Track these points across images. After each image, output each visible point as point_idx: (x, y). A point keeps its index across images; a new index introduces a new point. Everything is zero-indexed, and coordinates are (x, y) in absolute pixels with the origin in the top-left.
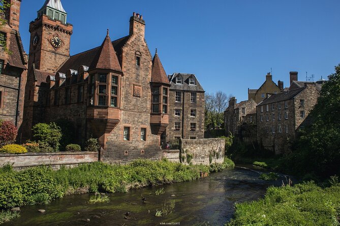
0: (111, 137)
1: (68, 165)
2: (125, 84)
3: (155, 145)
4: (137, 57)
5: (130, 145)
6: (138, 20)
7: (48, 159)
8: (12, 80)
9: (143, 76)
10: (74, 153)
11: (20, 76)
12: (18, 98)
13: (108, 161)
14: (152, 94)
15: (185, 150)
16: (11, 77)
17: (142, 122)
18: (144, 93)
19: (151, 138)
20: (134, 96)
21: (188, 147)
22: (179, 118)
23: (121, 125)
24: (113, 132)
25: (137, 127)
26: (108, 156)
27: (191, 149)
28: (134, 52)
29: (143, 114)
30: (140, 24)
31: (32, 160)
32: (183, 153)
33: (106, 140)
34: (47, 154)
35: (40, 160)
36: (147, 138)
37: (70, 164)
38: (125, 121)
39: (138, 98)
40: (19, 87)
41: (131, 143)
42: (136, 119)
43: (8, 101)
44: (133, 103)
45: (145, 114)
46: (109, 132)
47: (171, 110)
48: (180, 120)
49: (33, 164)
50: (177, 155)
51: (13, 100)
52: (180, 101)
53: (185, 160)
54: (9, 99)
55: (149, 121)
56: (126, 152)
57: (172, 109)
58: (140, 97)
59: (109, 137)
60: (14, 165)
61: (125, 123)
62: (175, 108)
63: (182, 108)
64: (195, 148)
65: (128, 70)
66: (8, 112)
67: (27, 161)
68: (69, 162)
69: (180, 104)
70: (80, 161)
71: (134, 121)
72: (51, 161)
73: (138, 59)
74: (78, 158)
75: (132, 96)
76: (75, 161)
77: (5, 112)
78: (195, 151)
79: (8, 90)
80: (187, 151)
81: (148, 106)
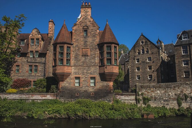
0: (64, 84)
1: (36, 100)
2: (75, 50)
3: (105, 89)
4: (85, 30)
5: (81, 89)
6: (85, 6)
7: (25, 96)
8: (42, 59)
9: (91, 41)
10: (40, 94)
11: (45, 57)
12: (45, 67)
13: (62, 99)
14: (100, 52)
15: (140, 93)
16: (41, 58)
17: (91, 73)
18: (92, 53)
19: (101, 84)
20: (82, 56)
21: (144, 91)
22: (187, 67)
23: (73, 76)
24: (66, 81)
25: (86, 76)
26: (62, 96)
27: (149, 93)
28: (81, 28)
29: (91, 67)
30: (87, 8)
31: (17, 97)
32: (138, 96)
33: (60, 86)
34: (25, 94)
35: (20, 97)
36: (97, 84)
37: (37, 100)
38: (76, 73)
39: (87, 57)
40: (45, 62)
41: (82, 88)
42: (85, 71)
43: (40, 69)
44: (82, 61)
45: (94, 67)
46: (63, 81)
47: (179, 62)
48: (189, 69)
49: (17, 98)
50: (133, 97)
51: (43, 68)
52: (187, 53)
53: (141, 102)
54: (41, 68)
55: (98, 71)
56: (77, 94)
57: (180, 60)
58: (88, 56)
59: (62, 84)
60: (8, 99)
61: (76, 74)
62: (182, 60)
63: (189, 59)
64: (153, 91)
65: (77, 40)
66: (40, 75)
67: (14, 97)
68: (37, 98)
69: (187, 56)
70: (44, 98)
71: (84, 73)
72: (26, 98)
73: (86, 31)
74: (42, 96)
75: (81, 56)
76: (40, 98)
77: (39, 75)
78: (154, 94)
79: (40, 64)
80: (142, 94)
81: (96, 61)
